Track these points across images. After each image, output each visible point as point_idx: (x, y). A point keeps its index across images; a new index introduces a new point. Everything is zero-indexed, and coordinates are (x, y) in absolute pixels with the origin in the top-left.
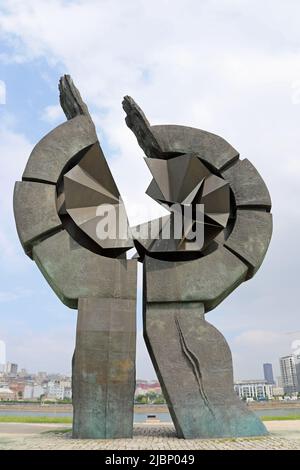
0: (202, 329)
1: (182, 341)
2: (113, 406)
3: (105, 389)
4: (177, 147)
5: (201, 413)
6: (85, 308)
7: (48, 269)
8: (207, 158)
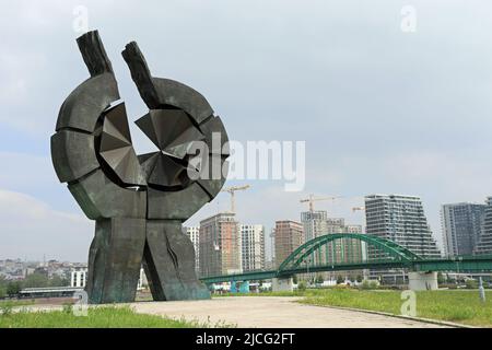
0: (180, 237)
1: (168, 244)
2: (127, 283)
3: (124, 274)
4: (171, 101)
5: (176, 287)
6: (116, 224)
7: (92, 199)
8: (193, 114)
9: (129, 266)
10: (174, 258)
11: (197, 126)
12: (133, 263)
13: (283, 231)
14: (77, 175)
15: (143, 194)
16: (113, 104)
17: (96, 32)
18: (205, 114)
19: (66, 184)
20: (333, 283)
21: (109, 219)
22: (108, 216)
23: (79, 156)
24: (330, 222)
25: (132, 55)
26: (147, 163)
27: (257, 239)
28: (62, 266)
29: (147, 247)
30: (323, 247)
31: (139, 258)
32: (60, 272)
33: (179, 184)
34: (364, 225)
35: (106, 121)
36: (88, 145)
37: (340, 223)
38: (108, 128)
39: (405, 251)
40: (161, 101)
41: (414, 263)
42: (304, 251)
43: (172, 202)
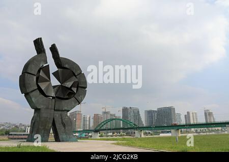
0: (67, 117)
1: (62, 120)
2: (45, 134)
3: (44, 131)
4: (67, 66)
5: (64, 136)
6: (42, 111)
7: (33, 100)
8: (74, 71)
9: (47, 128)
10: (64, 126)
11: (75, 76)
12: (48, 127)
13: (96, 117)
14: (28, 91)
15: (54, 100)
16: (44, 65)
17: (41, 38)
18: (79, 72)
19: (24, 94)
20: (111, 134)
21: (40, 109)
22: (39, 108)
23: (29, 84)
24: (111, 115)
25: (54, 49)
26: (55, 89)
27: (88, 120)
28: (23, 125)
29: (54, 121)
30: (109, 123)
31: (50, 125)
32: (23, 127)
33: (67, 97)
34: (122, 116)
35: (41, 71)
36: (33, 80)
37: (114, 115)
38: (42, 74)
39: (134, 124)
40: (63, 66)
41: (137, 128)
42: (103, 124)
43: (64, 104)
